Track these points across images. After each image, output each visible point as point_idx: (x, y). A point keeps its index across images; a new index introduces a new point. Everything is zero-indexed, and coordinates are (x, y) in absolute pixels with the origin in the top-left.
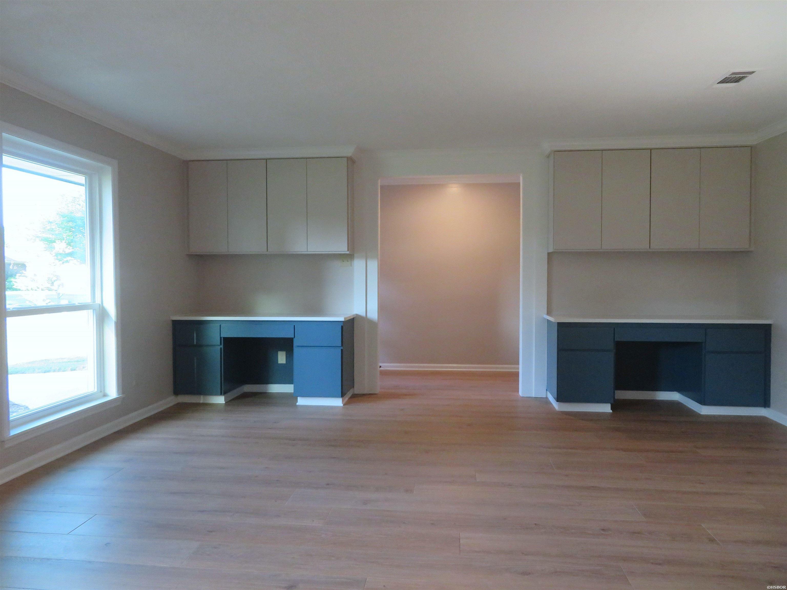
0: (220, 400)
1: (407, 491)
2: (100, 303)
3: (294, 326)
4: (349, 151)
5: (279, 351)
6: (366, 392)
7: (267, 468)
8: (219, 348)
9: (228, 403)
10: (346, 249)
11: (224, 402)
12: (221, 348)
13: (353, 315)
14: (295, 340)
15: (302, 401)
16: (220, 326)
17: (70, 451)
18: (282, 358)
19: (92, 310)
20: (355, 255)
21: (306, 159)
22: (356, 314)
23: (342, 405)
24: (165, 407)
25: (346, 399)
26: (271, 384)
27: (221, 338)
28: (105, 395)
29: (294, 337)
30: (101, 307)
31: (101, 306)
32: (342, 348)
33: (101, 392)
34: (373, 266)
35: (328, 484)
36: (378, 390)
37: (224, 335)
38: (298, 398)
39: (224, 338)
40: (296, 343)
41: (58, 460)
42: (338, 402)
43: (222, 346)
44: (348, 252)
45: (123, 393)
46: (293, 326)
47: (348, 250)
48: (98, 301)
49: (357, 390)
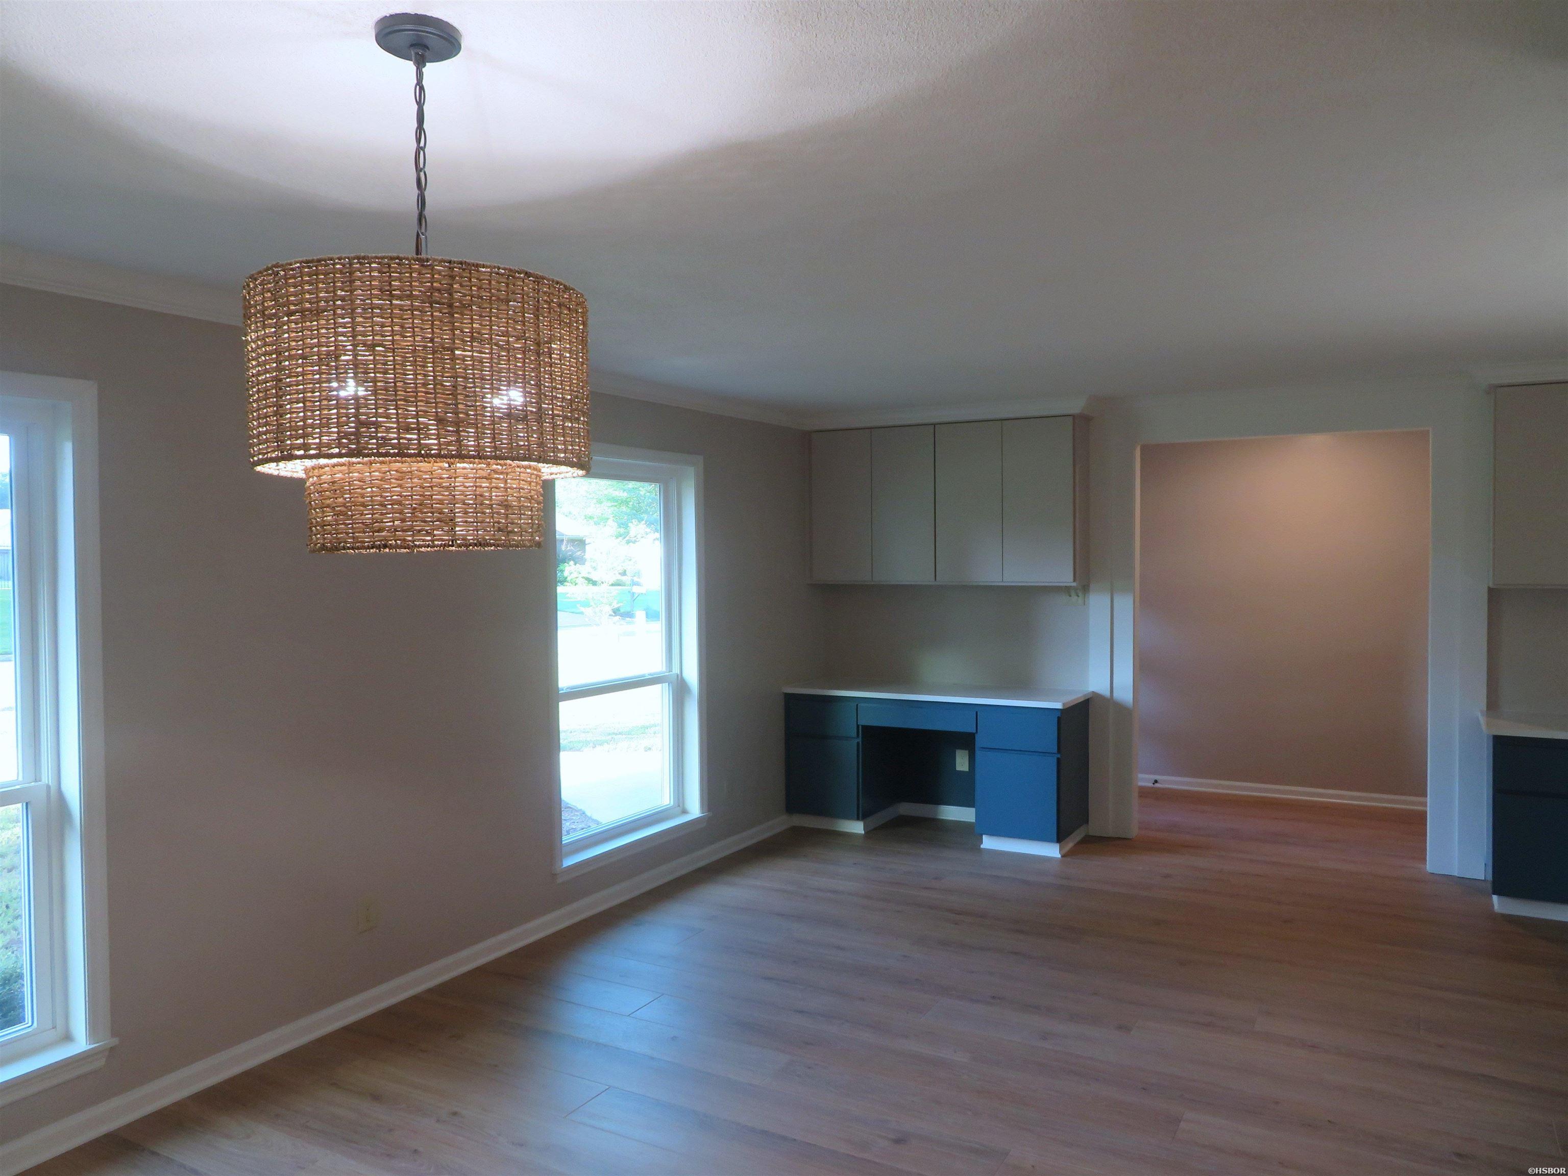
0: (857, 828)
1: (1120, 1028)
2: (678, 673)
3: (977, 712)
4: (1076, 406)
5: (958, 749)
6: (1111, 833)
7: (905, 956)
8: (855, 742)
9: (870, 833)
10: (1072, 580)
11: (863, 832)
12: (858, 743)
13: (1085, 695)
14: (977, 737)
15: (989, 843)
16: (857, 705)
17: (637, 893)
18: (962, 763)
19: (667, 684)
20: (1092, 586)
21: (999, 422)
22: (1093, 692)
23: (1059, 856)
24: (767, 835)
25: (1070, 844)
26: (944, 805)
27: (858, 726)
28: (685, 812)
29: (975, 732)
30: (679, 678)
31: (679, 676)
32: (1059, 756)
33: (679, 806)
34: (1125, 605)
35: (994, 997)
36: (1134, 831)
37: (863, 722)
38: (984, 837)
39: (862, 726)
40: (980, 742)
41: (622, 905)
42: (1051, 851)
43: (860, 740)
44: (1074, 584)
45: (709, 810)
46: (975, 712)
47: (1074, 581)
48: (676, 670)
49: (1095, 827)
